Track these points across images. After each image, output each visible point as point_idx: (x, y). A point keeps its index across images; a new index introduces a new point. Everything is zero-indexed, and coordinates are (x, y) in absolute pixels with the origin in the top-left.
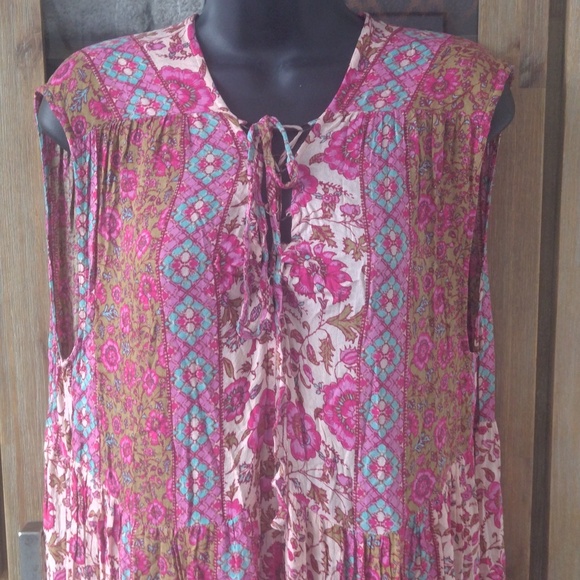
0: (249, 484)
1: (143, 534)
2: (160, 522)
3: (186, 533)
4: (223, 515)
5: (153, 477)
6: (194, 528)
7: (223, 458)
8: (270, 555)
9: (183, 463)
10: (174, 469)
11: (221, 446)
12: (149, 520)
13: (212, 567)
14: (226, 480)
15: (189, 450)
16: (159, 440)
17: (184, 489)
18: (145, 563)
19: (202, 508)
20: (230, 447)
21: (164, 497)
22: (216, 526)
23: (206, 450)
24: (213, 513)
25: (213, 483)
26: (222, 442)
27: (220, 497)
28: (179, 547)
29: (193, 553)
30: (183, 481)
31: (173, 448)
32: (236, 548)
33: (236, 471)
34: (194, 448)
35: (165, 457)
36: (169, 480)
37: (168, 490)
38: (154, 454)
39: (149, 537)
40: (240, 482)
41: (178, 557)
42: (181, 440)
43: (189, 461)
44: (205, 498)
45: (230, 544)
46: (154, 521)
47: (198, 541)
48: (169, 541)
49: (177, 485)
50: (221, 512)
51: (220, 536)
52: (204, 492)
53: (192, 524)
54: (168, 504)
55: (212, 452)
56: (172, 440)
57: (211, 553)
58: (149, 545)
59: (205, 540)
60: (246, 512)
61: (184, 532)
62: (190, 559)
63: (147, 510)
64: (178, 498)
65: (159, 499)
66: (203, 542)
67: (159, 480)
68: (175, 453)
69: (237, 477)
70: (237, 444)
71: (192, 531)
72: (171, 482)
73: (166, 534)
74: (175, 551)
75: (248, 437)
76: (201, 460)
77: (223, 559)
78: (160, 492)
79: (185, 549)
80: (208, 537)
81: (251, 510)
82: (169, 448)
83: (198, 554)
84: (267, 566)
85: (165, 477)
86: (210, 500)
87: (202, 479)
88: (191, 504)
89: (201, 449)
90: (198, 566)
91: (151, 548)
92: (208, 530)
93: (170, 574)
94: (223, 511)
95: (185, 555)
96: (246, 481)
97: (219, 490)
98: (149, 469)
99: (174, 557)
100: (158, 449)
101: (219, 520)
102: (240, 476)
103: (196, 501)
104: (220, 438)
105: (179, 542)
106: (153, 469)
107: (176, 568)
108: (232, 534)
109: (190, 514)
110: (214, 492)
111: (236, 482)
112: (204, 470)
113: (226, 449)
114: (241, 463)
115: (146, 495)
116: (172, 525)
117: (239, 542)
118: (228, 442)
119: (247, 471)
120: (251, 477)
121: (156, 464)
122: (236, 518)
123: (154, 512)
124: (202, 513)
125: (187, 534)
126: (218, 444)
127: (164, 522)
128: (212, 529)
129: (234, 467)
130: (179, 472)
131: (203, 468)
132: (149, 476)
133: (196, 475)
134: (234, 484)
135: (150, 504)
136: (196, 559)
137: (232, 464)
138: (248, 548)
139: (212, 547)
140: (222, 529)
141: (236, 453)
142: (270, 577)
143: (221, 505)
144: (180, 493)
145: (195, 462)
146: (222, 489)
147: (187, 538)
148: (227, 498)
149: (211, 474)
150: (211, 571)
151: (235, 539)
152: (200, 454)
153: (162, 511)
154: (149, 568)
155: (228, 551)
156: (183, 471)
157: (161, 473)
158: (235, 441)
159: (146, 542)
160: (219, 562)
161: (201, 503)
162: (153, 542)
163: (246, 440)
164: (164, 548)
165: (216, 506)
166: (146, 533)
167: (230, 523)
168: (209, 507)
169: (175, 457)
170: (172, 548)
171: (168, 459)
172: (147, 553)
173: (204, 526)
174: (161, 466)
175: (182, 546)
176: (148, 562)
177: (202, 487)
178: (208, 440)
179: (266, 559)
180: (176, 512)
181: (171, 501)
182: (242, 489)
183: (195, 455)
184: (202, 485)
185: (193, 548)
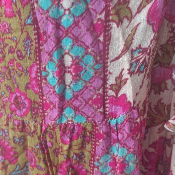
0: (142, 75)
1: (7, 125)
2: (25, 114)
3: (57, 130)
4: (104, 113)
5: (12, 61)
6: (66, 126)
7: (108, 38)
8: (152, 150)
9: (50, 45)
10: (39, 51)
11: (107, 20)
12: (13, 111)
13: (87, 167)
14: (110, 69)
15: (58, 25)
16: (15, 9)
17: (52, 79)
18: (12, 153)
19: (76, 103)
20: (120, 23)
21: (27, 88)
22: (94, 125)
23: (83, 26)
24: (92, 111)
25: (92, 72)
26: (108, 15)
27: (101, 91)
28: (49, 144)
29: (65, 153)
30: (51, 69)
31: (35, 22)
32: (118, 151)
33: (126, 58)
34: (66, 21)
35: (24, 35)
36: (32, 67)
37: (32, 79)
38: (10, 30)
39: (14, 129)
40: (131, 73)
41: (48, 153)
42: (46, 8)
43: (59, 41)
44: (81, 91)
45: (111, 145)
46: (18, 112)
47: (71, 139)
48: (36, 136)
49: (44, 74)
50: (101, 110)
51: (99, 136)
52: (80, 85)
53: (64, 121)
54: (32, 95)
55: (93, 29)
56: (33, 9)
57: (87, 154)
58: (14, 137)
59: (80, 140)
60: (135, 111)
61: (54, 129)
62: (62, 158)
63: (10, 99)
64: (46, 90)
65: (22, 89)
66: (77, 142)
67: (19, 65)
68: (38, 29)
69: (127, 66)
70: (131, 18)
71: (64, 129)
72: (35, 69)
73: (33, 128)
74: (43, 147)
75: (148, 7)
76: (76, 40)
77: (101, 161)
78: (22, 81)
79: (55, 146)
80: (84, 136)
81: (141, 108)
82: (29, 21)
83: (72, 154)
84: (146, 160)
85: (27, 63)
86: (87, 95)
87: (78, 67)
88: (62, 97)
89: (76, 24)
90: (71, 166)
91: (17, 140)
92: (85, 129)
93: (40, 168)
94: (104, 107)
95: (57, 152)
96: (139, 72)
97: (101, 82)
98: (7, 50)
99: (43, 153)
100: (14, 22)
101: (99, 119)
102: (131, 65)
103: (69, 94)
104: (106, 9)
105: (48, 139)
106: (11, 51)
107: (46, 164)
108: (114, 136)
109: (62, 110)
110: (94, 84)
111: (125, 72)
112: (80, 55)
113: (114, 25)
114: (134, 46)
115: (7, 82)
116: (39, 119)
117: (124, 145)
118: (117, 13)
119: (142, 57)
120: (146, 65)
121: (14, 44)
122: (121, 117)
123: (18, 104)
124: (76, 109)
125: (58, 132)
126: (102, 16)
127: (29, 115)
128: (89, 128)
129: (123, 52)
130: (45, 57)
131: (79, 51)
132: (7, 59)
133: (68, 61)
134: (121, 75)
135: (12, 93)
136: (68, 159)
137: (121, 47)
138: (134, 153)
139: (89, 147)
140: (102, 129)
141: (128, 31)
142: (150, 170)
143: (102, 100)
144: (47, 84)
145: (67, 43)
146: (105, 80)
147: (59, 136)
148: (111, 93)
149: (90, 60)
150: (87, 171)
151: (118, 141)
152: (76, 31)
153: (27, 102)
154: (17, 158)
155: (108, 153)
156: (50, 55)
157: (21, 57)
158: (127, 13)
159: (11, 134)
160: (96, 163)
161: (76, 97)
162: (18, 134)
163: (145, 11)
164: (32, 142)
165: (95, 102)
166: (11, 124)
167: (113, 122)
168: (87, 103)
169: (38, 34)
170: (41, 144)
171: (28, 38)
172: (12, 144)
173: (79, 125)
174: (20, 46)
175: (52, 144)
176: (15, 153)
177: (77, 77)
178: (88, 9)
179: (147, 153)
180: (45, 106)
181: (36, 92)
182: (132, 82)
183: (67, 32)
184: (77, 75)
185: (66, 147)
